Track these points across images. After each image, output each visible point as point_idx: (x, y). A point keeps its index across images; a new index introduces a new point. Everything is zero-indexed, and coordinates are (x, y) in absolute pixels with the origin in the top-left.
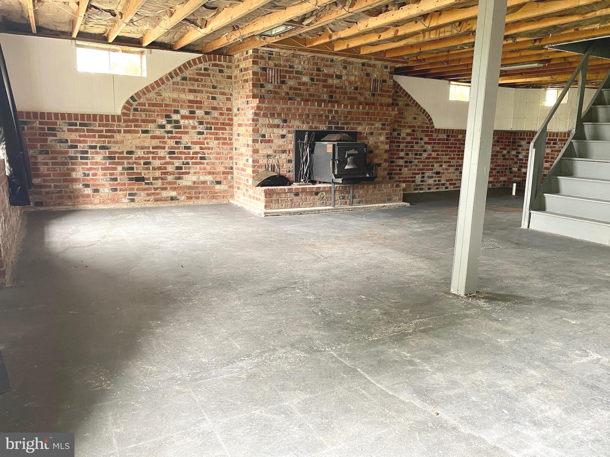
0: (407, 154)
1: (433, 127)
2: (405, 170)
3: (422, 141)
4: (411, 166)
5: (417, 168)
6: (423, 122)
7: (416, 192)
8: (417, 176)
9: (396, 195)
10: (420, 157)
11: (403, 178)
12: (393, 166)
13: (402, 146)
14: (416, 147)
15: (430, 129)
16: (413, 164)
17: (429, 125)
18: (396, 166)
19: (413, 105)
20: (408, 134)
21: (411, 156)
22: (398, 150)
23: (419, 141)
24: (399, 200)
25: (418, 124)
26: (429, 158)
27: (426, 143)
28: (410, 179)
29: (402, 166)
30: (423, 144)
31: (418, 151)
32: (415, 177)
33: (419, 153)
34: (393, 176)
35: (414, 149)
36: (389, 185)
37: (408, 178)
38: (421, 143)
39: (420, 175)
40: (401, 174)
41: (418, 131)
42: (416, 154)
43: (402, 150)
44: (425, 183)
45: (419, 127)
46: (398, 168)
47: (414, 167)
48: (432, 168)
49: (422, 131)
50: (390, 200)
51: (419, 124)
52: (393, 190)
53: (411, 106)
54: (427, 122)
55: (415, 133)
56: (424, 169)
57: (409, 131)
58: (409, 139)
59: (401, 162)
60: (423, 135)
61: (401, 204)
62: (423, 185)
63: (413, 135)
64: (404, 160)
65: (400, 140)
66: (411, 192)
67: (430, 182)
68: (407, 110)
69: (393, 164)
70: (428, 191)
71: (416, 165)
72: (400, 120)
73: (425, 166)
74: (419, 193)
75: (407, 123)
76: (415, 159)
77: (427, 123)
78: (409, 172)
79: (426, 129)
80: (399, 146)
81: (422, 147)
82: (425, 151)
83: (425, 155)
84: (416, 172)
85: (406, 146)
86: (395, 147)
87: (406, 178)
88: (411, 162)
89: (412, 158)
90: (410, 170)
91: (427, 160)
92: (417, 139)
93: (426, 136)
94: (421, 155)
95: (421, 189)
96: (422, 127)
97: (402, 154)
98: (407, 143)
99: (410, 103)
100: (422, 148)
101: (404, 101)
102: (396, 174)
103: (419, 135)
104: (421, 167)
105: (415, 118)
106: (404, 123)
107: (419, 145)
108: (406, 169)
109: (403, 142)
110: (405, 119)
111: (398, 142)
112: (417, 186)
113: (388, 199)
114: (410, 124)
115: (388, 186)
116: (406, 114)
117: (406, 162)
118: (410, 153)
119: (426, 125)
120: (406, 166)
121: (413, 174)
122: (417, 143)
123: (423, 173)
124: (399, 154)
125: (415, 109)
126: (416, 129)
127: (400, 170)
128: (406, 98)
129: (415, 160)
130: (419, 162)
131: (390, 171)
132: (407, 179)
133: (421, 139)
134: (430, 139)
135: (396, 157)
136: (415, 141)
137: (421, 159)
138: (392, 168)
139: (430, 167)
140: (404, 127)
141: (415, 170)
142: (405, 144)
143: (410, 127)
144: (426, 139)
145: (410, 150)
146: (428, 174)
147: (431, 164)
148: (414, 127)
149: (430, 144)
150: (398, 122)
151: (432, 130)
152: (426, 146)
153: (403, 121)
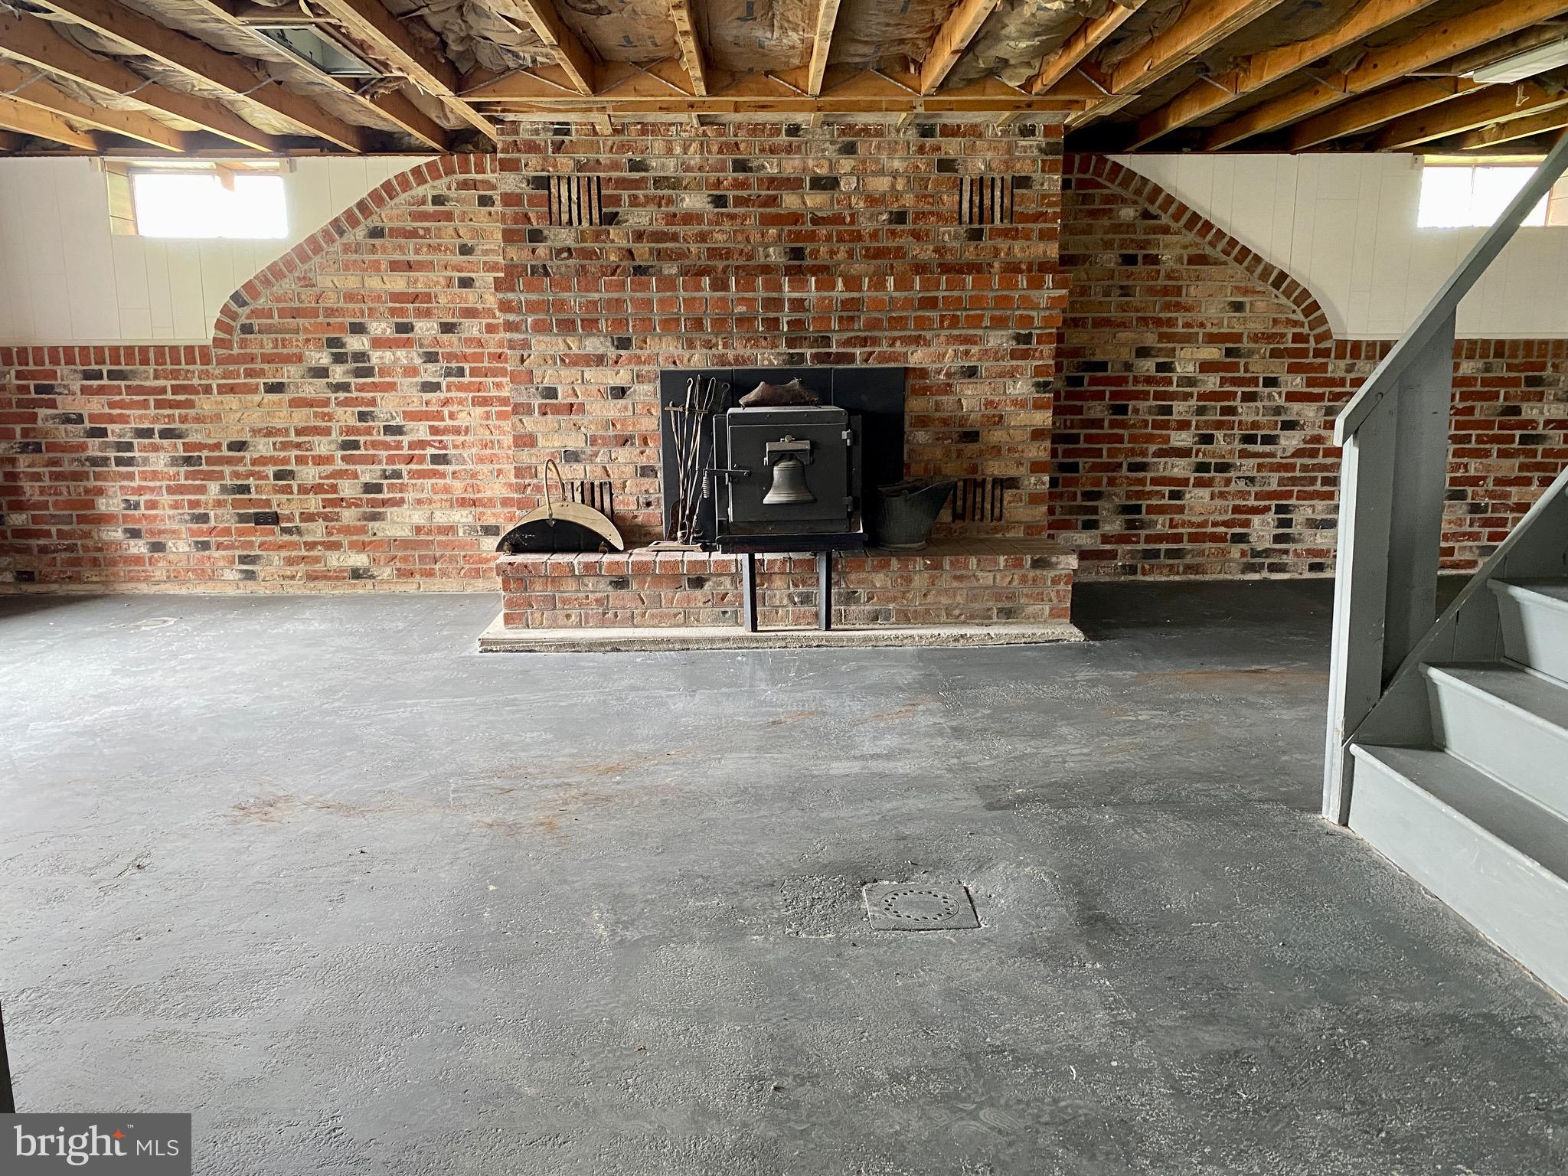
0: (1208, 439)
1: (1327, 335)
2: (1198, 498)
3: (1274, 391)
4: (1228, 482)
5: (1254, 489)
6: (1275, 321)
7: (1256, 577)
8: (1256, 520)
9: (1040, 598)
10: (1267, 448)
11: (1191, 524)
12: (1141, 482)
13: (1180, 409)
14: (1246, 413)
15: (1312, 344)
16: (1233, 474)
17: (1306, 330)
18: (1155, 481)
19: (1224, 258)
20: (1206, 367)
21: (1223, 445)
22: (1165, 425)
23: (1260, 389)
24: (1055, 614)
25: (1252, 325)
26: (1313, 453)
27: (1292, 397)
28: (1222, 529)
29: (1185, 482)
30: (1280, 401)
31: (1255, 425)
32: (1246, 524)
33: (1260, 433)
34: (1143, 516)
35: (1236, 418)
36: (1002, 559)
37: (1215, 524)
38: (1270, 396)
39: (1271, 517)
40: (1181, 510)
41: (1251, 353)
42: (1249, 439)
43: (1183, 425)
44: (1299, 546)
45: (1255, 338)
46: (1166, 490)
47: (1242, 485)
48: (1327, 488)
49: (1275, 354)
50: (1009, 614)
51: (1258, 328)
52: (1024, 579)
53: (1216, 263)
54: (1299, 316)
55: (1242, 362)
56: (1288, 495)
57: (1213, 353)
58: (1212, 382)
59: (1180, 468)
60: (1278, 368)
61: (1039, 632)
62: (1286, 552)
63: (1235, 367)
64: (1193, 459)
65: (1173, 388)
66: (1229, 577)
67: (1319, 540)
68: (1198, 278)
69: (1141, 475)
70: (1308, 575)
71: (1251, 480)
72: (1164, 315)
73: (1294, 481)
74: (1265, 581)
75: (1202, 325)
76: (1244, 454)
77: (1296, 324)
78: (1218, 502)
79: (1290, 345)
80: (1168, 410)
81: (1278, 411)
82: (1289, 425)
83: (1291, 441)
84: (1252, 502)
85: (1201, 411)
86: (1150, 413)
87: (1203, 524)
88: (1223, 468)
89: (1231, 452)
90: (1222, 495)
91: (1299, 461)
92: (1254, 381)
93: (1293, 369)
94: (1269, 440)
95: (1273, 568)
96: (1269, 338)
97: (1181, 439)
98: (1202, 397)
99: (1216, 253)
100: (1279, 414)
101: (1185, 247)
102: (1151, 509)
103: (1259, 367)
104: (1274, 486)
105: (1238, 307)
106: (1187, 325)
107: (1259, 404)
108: (1205, 493)
109: (1187, 396)
110: (1188, 310)
111: (1158, 396)
112: (1256, 554)
113: (1000, 611)
114: (1215, 330)
115: (997, 563)
116: (1193, 292)
117: (1202, 467)
118: (1219, 435)
119: (1290, 332)
120: (1200, 483)
121: (1236, 509)
122: (1249, 397)
123: (1280, 509)
124: (1167, 439)
125: (1239, 271)
126: (1246, 344)
127: (1176, 495)
128: (1191, 237)
129: (1244, 461)
130: (1260, 467)
131: (1128, 497)
132: (1210, 530)
133: (1270, 382)
134: (1310, 383)
135: (1153, 448)
136: (1240, 390)
137: (1272, 455)
138: (1140, 488)
139: (1318, 487)
140: (1188, 339)
141: (1243, 495)
142: (1193, 402)
143: (1212, 339)
144: (1297, 383)
145: (1219, 425)
146: (1309, 510)
147: (1320, 475)
148: (1238, 338)
149: (1320, 398)
150: (1159, 322)
151: (1323, 345)
152: (1296, 406)
153: (1181, 318)
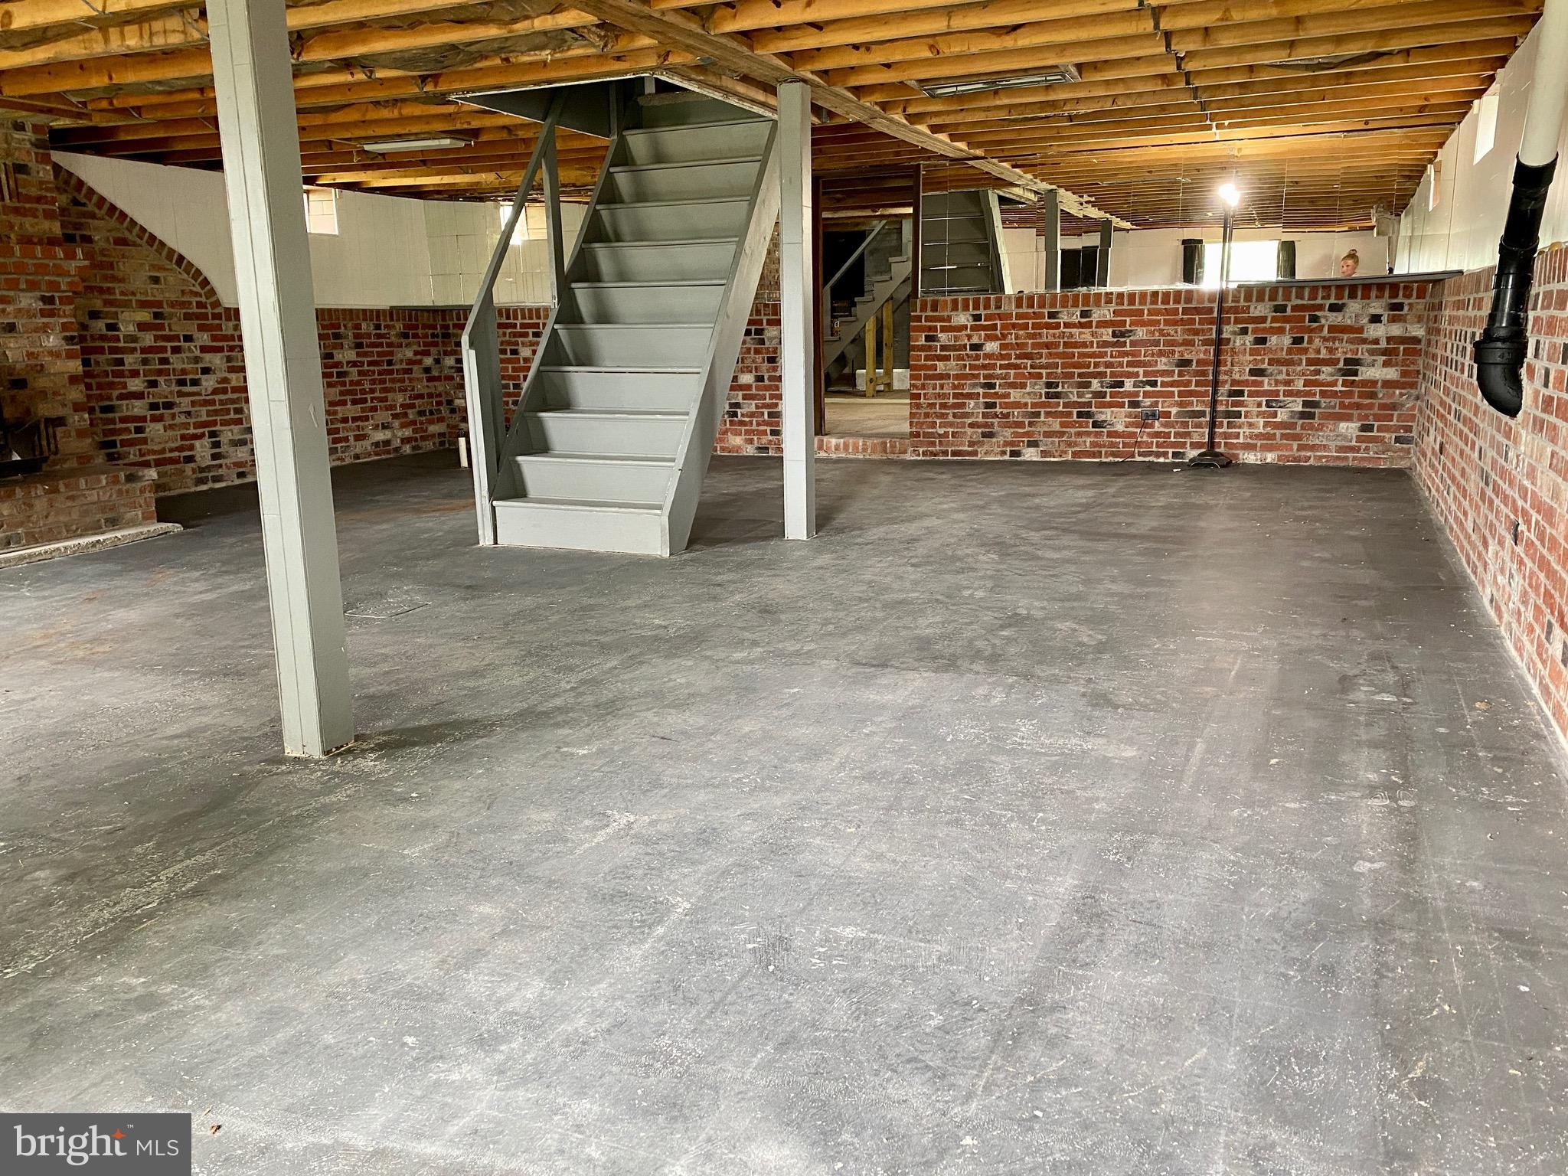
0: (153, 384)
1: (217, 304)
2: (155, 430)
3: (192, 345)
4: (173, 416)
5: (192, 421)
6: (183, 292)
7: (204, 488)
8: (197, 443)
9: (134, 506)
10: (194, 389)
11: (154, 452)
12: (112, 421)
13: (130, 361)
14: (177, 362)
15: (209, 310)
16: (176, 410)
17: (203, 299)
18: (123, 420)
19: (139, 241)
20: (142, 327)
21: (166, 388)
22: (121, 374)
23: (182, 344)
24: (146, 518)
25: (167, 295)
26: (224, 391)
27: (204, 349)
28: (176, 454)
29: (143, 419)
30: (197, 353)
31: (184, 372)
32: (192, 448)
33: (189, 377)
34: (119, 449)
35: (171, 367)
36: (103, 478)
37: (171, 450)
38: (189, 347)
39: (207, 441)
40: (145, 441)
41: (171, 316)
42: (182, 383)
43: (135, 374)
44: (228, 461)
45: (172, 305)
46: (132, 426)
47: (183, 419)
48: (237, 416)
49: (187, 317)
50: (114, 523)
51: (173, 297)
52: (120, 492)
53: (135, 245)
54: (197, 289)
55: (166, 322)
56: (214, 423)
57: (145, 316)
58: (148, 339)
59: (138, 408)
60: (191, 328)
61: (152, 528)
62: (221, 466)
63: (161, 327)
64: (146, 400)
65: (121, 344)
66: (187, 490)
67: (240, 455)
68: (123, 256)
69: (111, 415)
70: (238, 482)
71: (189, 413)
72: (106, 285)
73: (216, 412)
74: (212, 489)
75: (133, 294)
76: (181, 394)
77: (197, 294)
78: (170, 433)
79: (196, 310)
80: (121, 362)
81: (197, 360)
82: (206, 371)
83: (209, 383)
84: (192, 431)
85: (145, 362)
86: (109, 365)
87: (163, 451)
88: (169, 406)
89: (171, 392)
90: (171, 427)
91: (217, 397)
92: (176, 338)
93: (201, 328)
94: (195, 382)
95: (216, 479)
96: (183, 304)
97: (135, 385)
98: (144, 350)
99: (132, 237)
100: (197, 362)
101: (109, 231)
102: (124, 443)
103: (180, 328)
104: (204, 418)
105: (156, 280)
106: (122, 293)
107: (183, 355)
108: (159, 426)
109: (133, 350)
110: (121, 280)
111: (113, 350)
112: (202, 470)
113: (107, 520)
114: (143, 298)
115: (100, 481)
116: (123, 268)
117: (154, 406)
118: (161, 380)
119: (194, 300)
120: (155, 419)
121: (183, 437)
122: (176, 350)
123: (213, 434)
124: (125, 386)
125: (149, 253)
126: (167, 310)
127: (139, 430)
128: (113, 222)
129: (181, 400)
130: (193, 403)
131: (105, 435)
132: (168, 455)
133: (188, 338)
134: (214, 338)
135: (115, 393)
136: (169, 345)
137: (199, 394)
138: (112, 426)
139: (232, 415)
140: (126, 305)
141: (186, 426)
142: (138, 355)
143: (144, 305)
144: (204, 338)
145: (160, 372)
146: (230, 434)
147: (232, 407)
148: (159, 304)
149: (220, 350)
150: (101, 290)
151: (217, 311)
152: (207, 356)
153: (118, 287)
